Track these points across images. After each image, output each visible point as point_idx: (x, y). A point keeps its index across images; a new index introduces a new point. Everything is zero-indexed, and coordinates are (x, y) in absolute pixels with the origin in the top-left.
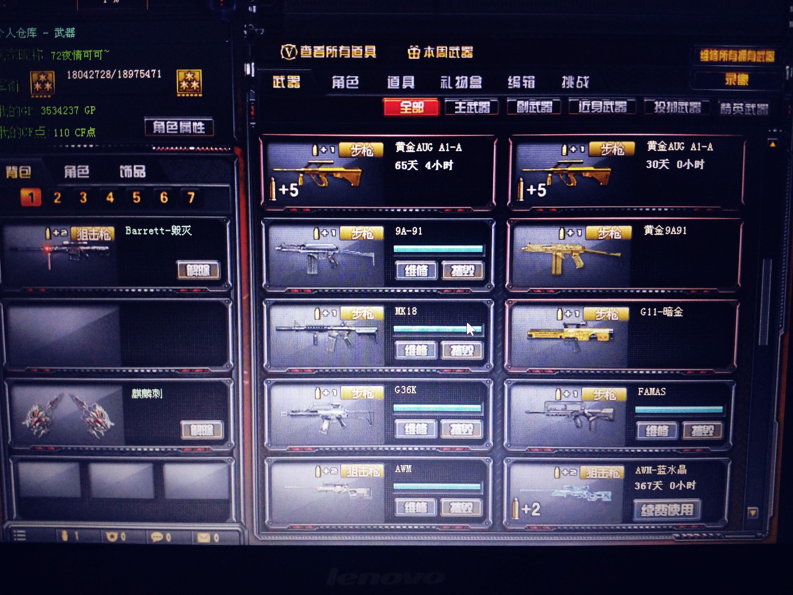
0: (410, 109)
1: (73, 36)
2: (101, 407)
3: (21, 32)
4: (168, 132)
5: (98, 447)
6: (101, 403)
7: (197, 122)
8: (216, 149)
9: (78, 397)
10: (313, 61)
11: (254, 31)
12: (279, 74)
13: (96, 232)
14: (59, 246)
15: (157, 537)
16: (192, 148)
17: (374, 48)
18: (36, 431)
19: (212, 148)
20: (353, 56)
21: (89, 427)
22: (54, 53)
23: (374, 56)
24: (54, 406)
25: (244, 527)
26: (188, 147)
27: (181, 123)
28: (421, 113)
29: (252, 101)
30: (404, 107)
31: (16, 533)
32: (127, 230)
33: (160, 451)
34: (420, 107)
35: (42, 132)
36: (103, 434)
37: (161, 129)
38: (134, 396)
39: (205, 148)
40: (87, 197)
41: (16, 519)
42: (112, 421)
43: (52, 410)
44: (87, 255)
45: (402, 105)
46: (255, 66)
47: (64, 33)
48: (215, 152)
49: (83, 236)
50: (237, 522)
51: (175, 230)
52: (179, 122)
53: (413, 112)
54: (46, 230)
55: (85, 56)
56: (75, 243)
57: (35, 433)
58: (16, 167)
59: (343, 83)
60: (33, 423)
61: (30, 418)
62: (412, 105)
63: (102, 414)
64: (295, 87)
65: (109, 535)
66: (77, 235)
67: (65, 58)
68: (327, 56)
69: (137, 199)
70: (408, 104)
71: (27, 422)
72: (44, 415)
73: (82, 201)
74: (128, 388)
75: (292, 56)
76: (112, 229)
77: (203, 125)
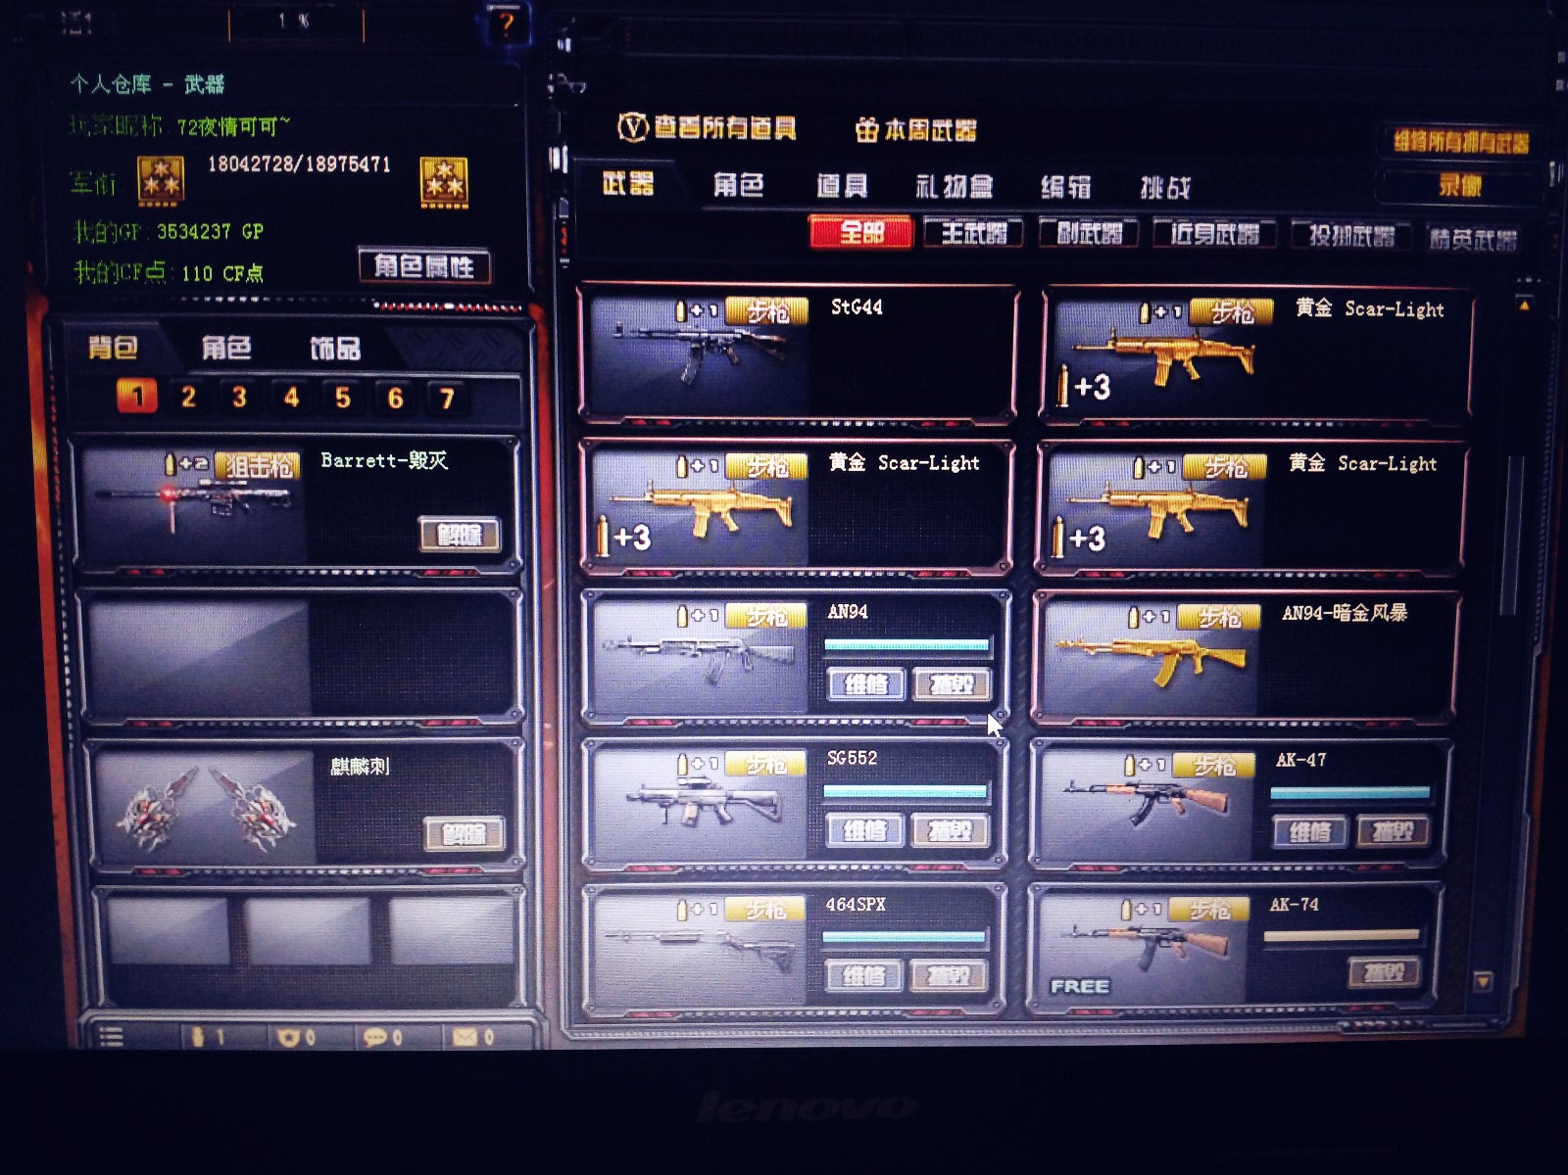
0: (859, 236)
1: (220, 90)
2: (270, 793)
3: (121, 83)
4: (403, 275)
5: (264, 869)
6: (271, 784)
7: (459, 256)
8: (495, 308)
9: (226, 775)
10: (677, 145)
11: (567, 87)
12: (615, 168)
13: (263, 463)
14: (192, 489)
15: (375, 1037)
16: (449, 306)
17: (792, 120)
18: (143, 839)
19: (486, 307)
20: (753, 137)
21: (247, 830)
22: (184, 121)
23: (792, 136)
24: (180, 792)
25: (541, 1015)
26: (441, 304)
27: (428, 259)
28: (879, 244)
29: (564, 219)
30: (848, 233)
31: (105, 1033)
32: (325, 458)
33: (385, 876)
34: (877, 232)
35: (159, 273)
36: (274, 844)
37: (391, 269)
38: (336, 772)
39: (474, 305)
40: (246, 396)
41: (103, 1007)
42: (290, 817)
43: (175, 799)
44: (247, 506)
45: (844, 228)
46: (569, 153)
47: (202, 85)
48: (493, 313)
49: (239, 470)
50: (529, 1008)
51: (417, 460)
52: (424, 256)
53: (865, 241)
54: (166, 457)
55: (243, 129)
56: (224, 483)
57: (141, 844)
58: (109, 338)
59: (734, 185)
60: (138, 825)
61: (132, 815)
62: (863, 229)
63: (272, 806)
64: (645, 194)
65: (282, 1034)
66: (227, 467)
67: (205, 132)
68: (705, 136)
69: (343, 401)
70: (856, 226)
71: (126, 823)
72: (159, 808)
73: (236, 404)
74: (322, 756)
75: (638, 135)
76: (294, 457)
77: (471, 262)
